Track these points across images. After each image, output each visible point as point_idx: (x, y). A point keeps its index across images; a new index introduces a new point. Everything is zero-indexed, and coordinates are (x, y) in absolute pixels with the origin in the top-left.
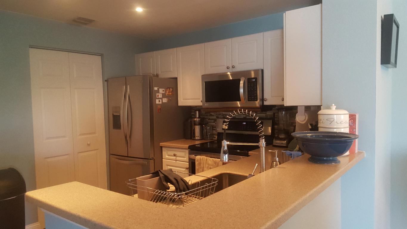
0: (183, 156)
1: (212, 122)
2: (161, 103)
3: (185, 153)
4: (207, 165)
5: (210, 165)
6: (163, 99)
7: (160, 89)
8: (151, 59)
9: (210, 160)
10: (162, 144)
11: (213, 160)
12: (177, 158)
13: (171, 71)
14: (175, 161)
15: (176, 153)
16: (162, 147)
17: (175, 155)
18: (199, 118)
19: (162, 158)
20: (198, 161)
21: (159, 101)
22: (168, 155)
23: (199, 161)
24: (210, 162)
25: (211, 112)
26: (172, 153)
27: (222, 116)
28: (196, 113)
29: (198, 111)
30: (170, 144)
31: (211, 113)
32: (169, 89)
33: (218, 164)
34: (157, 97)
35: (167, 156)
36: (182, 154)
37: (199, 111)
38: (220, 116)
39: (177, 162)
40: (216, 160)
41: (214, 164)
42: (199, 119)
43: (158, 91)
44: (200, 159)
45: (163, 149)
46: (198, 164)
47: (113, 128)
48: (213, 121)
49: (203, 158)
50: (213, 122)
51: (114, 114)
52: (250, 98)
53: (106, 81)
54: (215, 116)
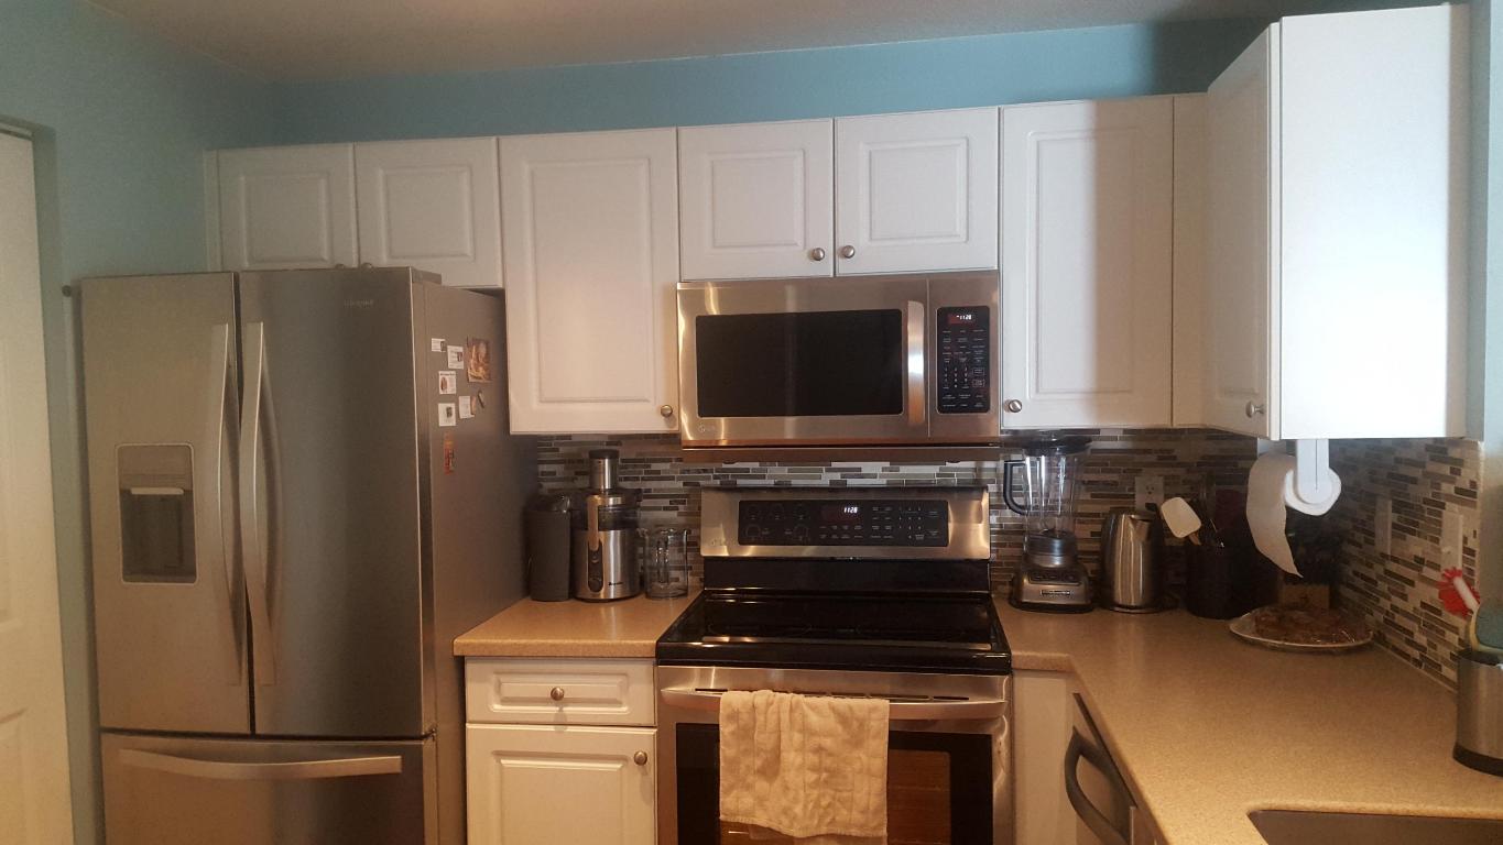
0: (613, 696)
1: (658, 509)
2: (452, 422)
3: (619, 679)
4: (797, 737)
5: (813, 733)
6: (460, 398)
7: (450, 348)
8: (323, 183)
9: (813, 708)
10: (465, 642)
11: (833, 709)
12: (568, 709)
13: (464, 255)
14: (551, 728)
15: (561, 684)
16: (460, 662)
17: (556, 697)
18: (614, 491)
19: (464, 721)
20: (734, 716)
21: (449, 413)
22: (506, 701)
23: (745, 717)
24: (813, 719)
25: (655, 461)
26: (544, 686)
27: (716, 478)
28: (598, 471)
29: (610, 458)
30: (523, 641)
31: (655, 467)
32: (477, 348)
33: (861, 725)
34: (441, 392)
35: (497, 707)
36: (605, 685)
37: (613, 456)
38: (709, 478)
39: (570, 729)
40: (851, 708)
41: (840, 728)
42: (619, 500)
43: (441, 361)
44: (750, 704)
45: (470, 668)
46: (733, 733)
47: (124, 574)
48: (666, 503)
49: (769, 704)
50: (666, 509)
51: (136, 491)
52: (949, 397)
53: (67, 291)
54: (679, 479)
